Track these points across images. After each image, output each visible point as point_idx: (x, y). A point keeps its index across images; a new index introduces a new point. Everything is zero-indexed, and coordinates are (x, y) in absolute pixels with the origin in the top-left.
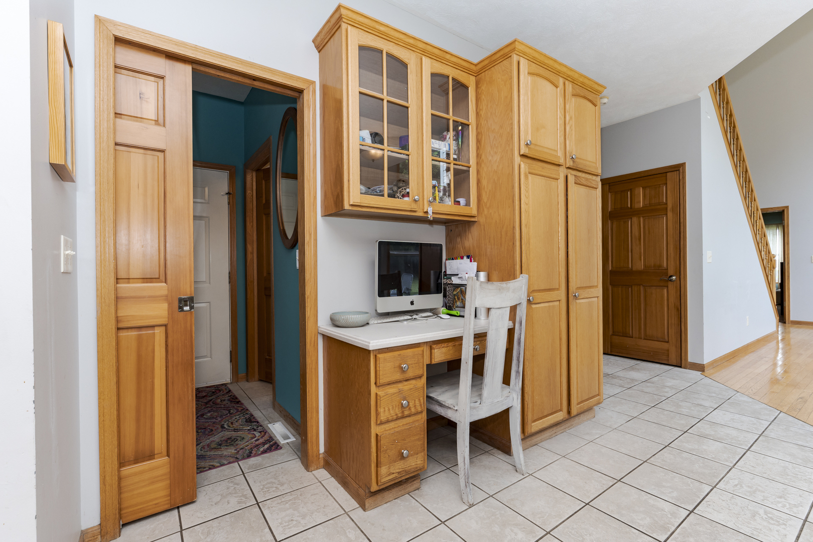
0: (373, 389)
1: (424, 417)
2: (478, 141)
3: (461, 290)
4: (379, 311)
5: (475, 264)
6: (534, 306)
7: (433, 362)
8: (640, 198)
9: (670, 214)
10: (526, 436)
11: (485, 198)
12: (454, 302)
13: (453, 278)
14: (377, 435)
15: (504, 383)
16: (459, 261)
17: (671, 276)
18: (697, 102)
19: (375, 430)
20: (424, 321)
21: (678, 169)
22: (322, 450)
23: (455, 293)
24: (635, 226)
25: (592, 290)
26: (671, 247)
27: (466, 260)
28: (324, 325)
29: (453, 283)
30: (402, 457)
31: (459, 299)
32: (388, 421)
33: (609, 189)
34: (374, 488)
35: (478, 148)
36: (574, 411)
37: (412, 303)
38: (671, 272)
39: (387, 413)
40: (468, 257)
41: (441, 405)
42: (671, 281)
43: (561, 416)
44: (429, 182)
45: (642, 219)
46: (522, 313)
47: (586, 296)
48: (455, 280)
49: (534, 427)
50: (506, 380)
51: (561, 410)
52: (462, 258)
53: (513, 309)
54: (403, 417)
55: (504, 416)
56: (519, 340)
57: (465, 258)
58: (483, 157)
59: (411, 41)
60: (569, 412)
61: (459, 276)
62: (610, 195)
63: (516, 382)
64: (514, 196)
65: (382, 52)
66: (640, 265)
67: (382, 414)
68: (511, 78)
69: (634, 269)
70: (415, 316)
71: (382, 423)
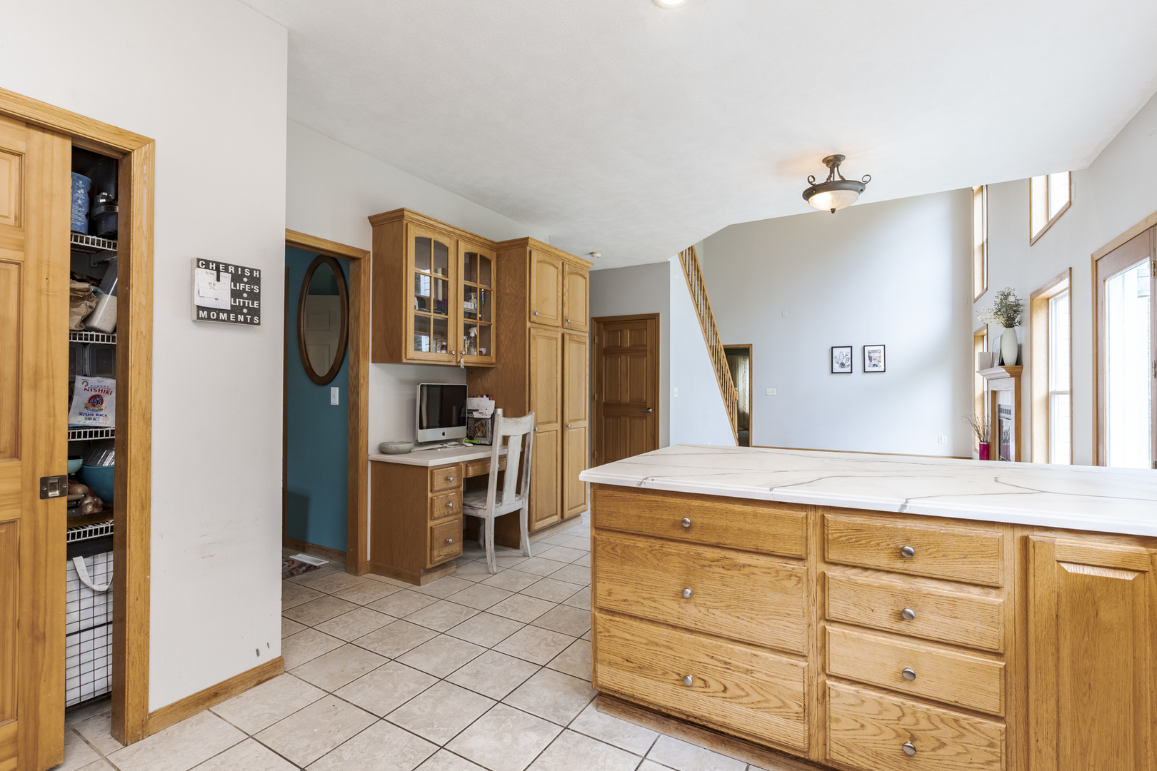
0: (430, 495)
1: (461, 516)
2: (498, 303)
3: (482, 424)
4: (420, 441)
5: (494, 402)
6: (538, 435)
7: (468, 477)
8: (628, 339)
9: (649, 355)
10: (532, 533)
11: (502, 350)
12: (475, 433)
13: (474, 413)
14: (431, 528)
15: (517, 493)
16: (479, 399)
17: (649, 409)
18: (666, 265)
19: (430, 524)
20: (453, 448)
21: (654, 318)
22: (369, 559)
23: (476, 425)
24: (624, 362)
25: (581, 422)
26: (649, 383)
27: (485, 399)
28: (373, 454)
29: (475, 417)
30: (447, 543)
31: (479, 430)
32: (438, 518)
33: (604, 327)
34: (429, 566)
35: (497, 309)
36: (567, 514)
37: (444, 434)
38: (649, 405)
39: (438, 512)
40: (487, 396)
41: (472, 508)
42: (649, 412)
43: (556, 518)
44: (462, 337)
45: (628, 358)
46: (531, 439)
47: (576, 426)
48: (476, 415)
49: (538, 525)
50: (518, 491)
51: (557, 514)
52: (482, 396)
53: (524, 437)
54: (448, 516)
55: (516, 515)
56: (528, 459)
57: (485, 396)
58: (501, 317)
59: (451, 230)
60: (562, 516)
61: (480, 411)
62: (604, 332)
63: (525, 491)
64: (525, 352)
65: (430, 239)
66: (626, 399)
67: (435, 513)
68: (525, 263)
69: (622, 402)
70: (445, 445)
71: (435, 519)
